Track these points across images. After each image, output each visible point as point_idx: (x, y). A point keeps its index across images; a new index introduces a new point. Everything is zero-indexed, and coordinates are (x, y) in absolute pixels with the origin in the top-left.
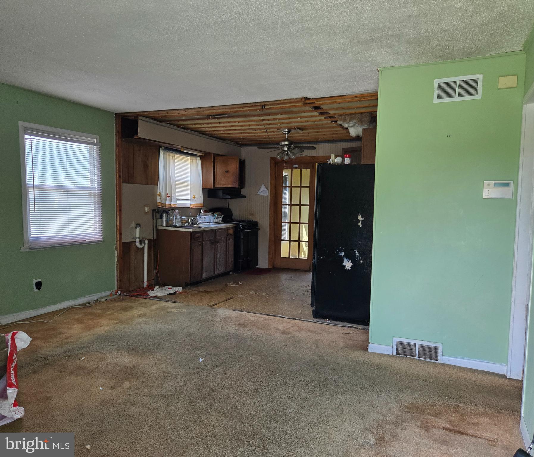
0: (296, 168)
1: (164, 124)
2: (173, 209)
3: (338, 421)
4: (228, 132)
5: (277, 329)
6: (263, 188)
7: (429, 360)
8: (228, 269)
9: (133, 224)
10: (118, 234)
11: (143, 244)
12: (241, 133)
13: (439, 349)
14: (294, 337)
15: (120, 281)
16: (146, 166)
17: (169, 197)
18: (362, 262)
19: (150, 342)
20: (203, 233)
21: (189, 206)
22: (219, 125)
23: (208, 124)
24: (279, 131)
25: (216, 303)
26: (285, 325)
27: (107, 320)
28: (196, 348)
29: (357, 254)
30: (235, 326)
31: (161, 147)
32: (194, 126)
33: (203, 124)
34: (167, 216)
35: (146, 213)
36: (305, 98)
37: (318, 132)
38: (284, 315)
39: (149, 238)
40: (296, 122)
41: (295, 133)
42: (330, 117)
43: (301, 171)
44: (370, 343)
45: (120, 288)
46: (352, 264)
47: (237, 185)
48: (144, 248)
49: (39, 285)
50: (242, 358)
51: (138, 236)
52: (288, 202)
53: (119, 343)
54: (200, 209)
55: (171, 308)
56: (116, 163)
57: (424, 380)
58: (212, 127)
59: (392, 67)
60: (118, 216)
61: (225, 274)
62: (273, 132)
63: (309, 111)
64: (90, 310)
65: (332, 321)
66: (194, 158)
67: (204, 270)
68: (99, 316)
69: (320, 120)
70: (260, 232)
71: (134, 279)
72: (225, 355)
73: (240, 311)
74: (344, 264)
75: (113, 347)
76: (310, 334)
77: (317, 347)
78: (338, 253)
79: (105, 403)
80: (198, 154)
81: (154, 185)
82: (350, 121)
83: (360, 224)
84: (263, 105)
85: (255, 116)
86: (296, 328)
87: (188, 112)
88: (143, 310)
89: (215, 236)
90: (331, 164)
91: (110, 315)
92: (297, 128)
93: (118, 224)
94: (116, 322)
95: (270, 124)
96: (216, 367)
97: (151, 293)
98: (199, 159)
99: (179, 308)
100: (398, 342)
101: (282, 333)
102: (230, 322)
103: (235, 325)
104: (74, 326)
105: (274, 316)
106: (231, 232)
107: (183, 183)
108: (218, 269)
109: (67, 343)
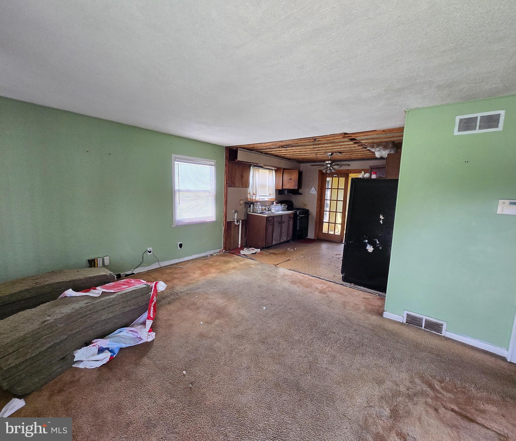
0: (335, 177)
1: (253, 152)
2: (257, 202)
3: (359, 384)
4: (292, 155)
5: (317, 289)
6: (313, 189)
7: (434, 332)
8: (289, 239)
9: (234, 211)
10: (225, 217)
11: (239, 223)
12: (301, 156)
13: (444, 325)
14: (328, 297)
15: (225, 243)
16: (242, 176)
17: (255, 195)
18: (381, 248)
19: (236, 289)
20: (274, 217)
21: (266, 199)
22: (286, 151)
23: (279, 151)
24: (325, 154)
25: (279, 262)
26: (322, 286)
27: (215, 269)
28: (262, 298)
29: (378, 242)
30: (289, 283)
31: (251, 165)
32: (271, 152)
33: (276, 151)
34: (254, 206)
35: (241, 204)
36: (344, 133)
37: (352, 154)
38: (322, 277)
39: (242, 219)
40: (337, 148)
41: (336, 155)
42: (362, 145)
43: (339, 179)
44: (385, 311)
45: (225, 248)
46: (373, 249)
47: (296, 188)
48: (239, 225)
49: (181, 246)
50: (291, 311)
51: (236, 218)
52: (329, 198)
53: (218, 287)
54: (274, 201)
55: (252, 264)
56: (225, 176)
57: (430, 352)
58: (282, 153)
59: (417, 109)
60: (225, 206)
61: (287, 242)
62: (321, 154)
63: (347, 141)
64: (206, 261)
65: (356, 286)
66: (271, 171)
67: (274, 239)
68: (211, 266)
69: (354, 147)
70: (310, 216)
71: (233, 242)
72: (280, 306)
73: (294, 271)
74: (367, 248)
75: (215, 290)
76: (339, 295)
77: (345, 308)
78: (363, 240)
79: (202, 336)
80: (274, 169)
81: (246, 188)
82: (376, 148)
83: (381, 222)
84: (315, 139)
85: (309, 145)
86: (330, 289)
87: (266, 144)
88: (235, 264)
89: (281, 219)
90: (361, 178)
91: (217, 265)
92: (338, 152)
93: (225, 211)
94: (219, 271)
95: (319, 150)
96: (273, 316)
97: (242, 252)
98: (274, 171)
99: (256, 265)
100: (407, 314)
101: (320, 292)
102: (286, 279)
103: (289, 281)
104: (196, 272)
105: (316, 277)
106: (292, 216)
107: (263, 186)
108: (283, 239)
109: (190, 284)
